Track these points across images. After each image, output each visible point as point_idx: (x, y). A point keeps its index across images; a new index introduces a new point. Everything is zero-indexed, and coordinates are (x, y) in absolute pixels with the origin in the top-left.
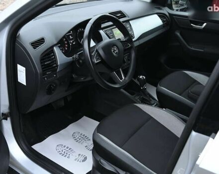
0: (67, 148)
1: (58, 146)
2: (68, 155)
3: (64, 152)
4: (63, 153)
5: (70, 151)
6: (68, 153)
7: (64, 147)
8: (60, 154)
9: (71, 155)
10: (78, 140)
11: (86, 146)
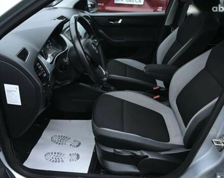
0: (55, 153)
1: (45, 155)
2: (60, 160)
3: (56, 159)
4: (54, 159)
5: (59, 155)
6: (60, 158)
7: (52, 153)
8: (53, 162)
9: (63, 158)
10: (59, 142)
11: (71, 145)
